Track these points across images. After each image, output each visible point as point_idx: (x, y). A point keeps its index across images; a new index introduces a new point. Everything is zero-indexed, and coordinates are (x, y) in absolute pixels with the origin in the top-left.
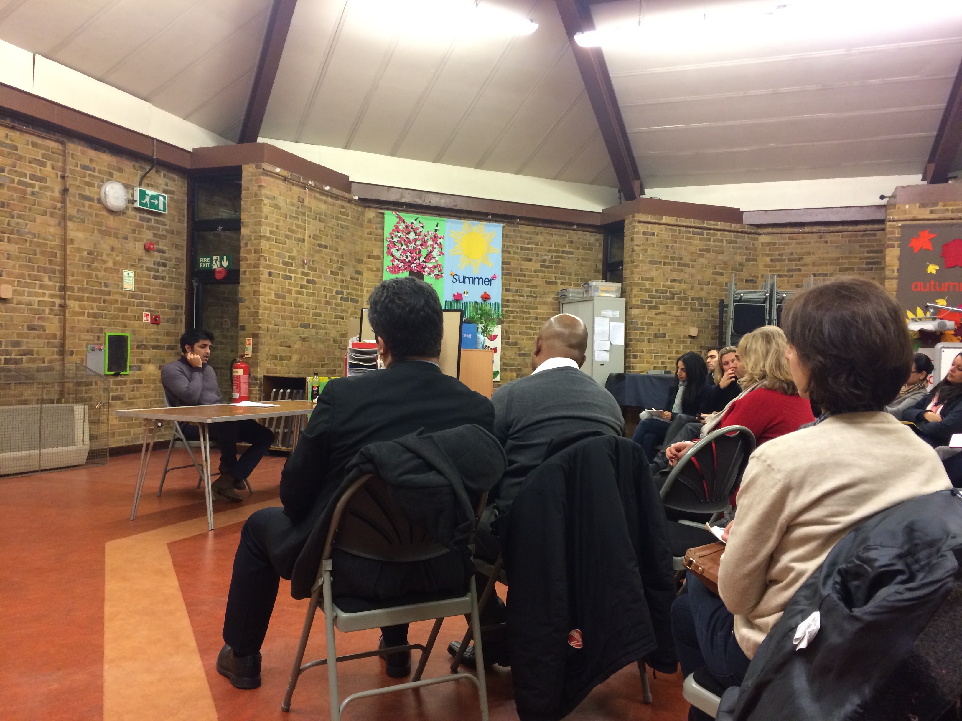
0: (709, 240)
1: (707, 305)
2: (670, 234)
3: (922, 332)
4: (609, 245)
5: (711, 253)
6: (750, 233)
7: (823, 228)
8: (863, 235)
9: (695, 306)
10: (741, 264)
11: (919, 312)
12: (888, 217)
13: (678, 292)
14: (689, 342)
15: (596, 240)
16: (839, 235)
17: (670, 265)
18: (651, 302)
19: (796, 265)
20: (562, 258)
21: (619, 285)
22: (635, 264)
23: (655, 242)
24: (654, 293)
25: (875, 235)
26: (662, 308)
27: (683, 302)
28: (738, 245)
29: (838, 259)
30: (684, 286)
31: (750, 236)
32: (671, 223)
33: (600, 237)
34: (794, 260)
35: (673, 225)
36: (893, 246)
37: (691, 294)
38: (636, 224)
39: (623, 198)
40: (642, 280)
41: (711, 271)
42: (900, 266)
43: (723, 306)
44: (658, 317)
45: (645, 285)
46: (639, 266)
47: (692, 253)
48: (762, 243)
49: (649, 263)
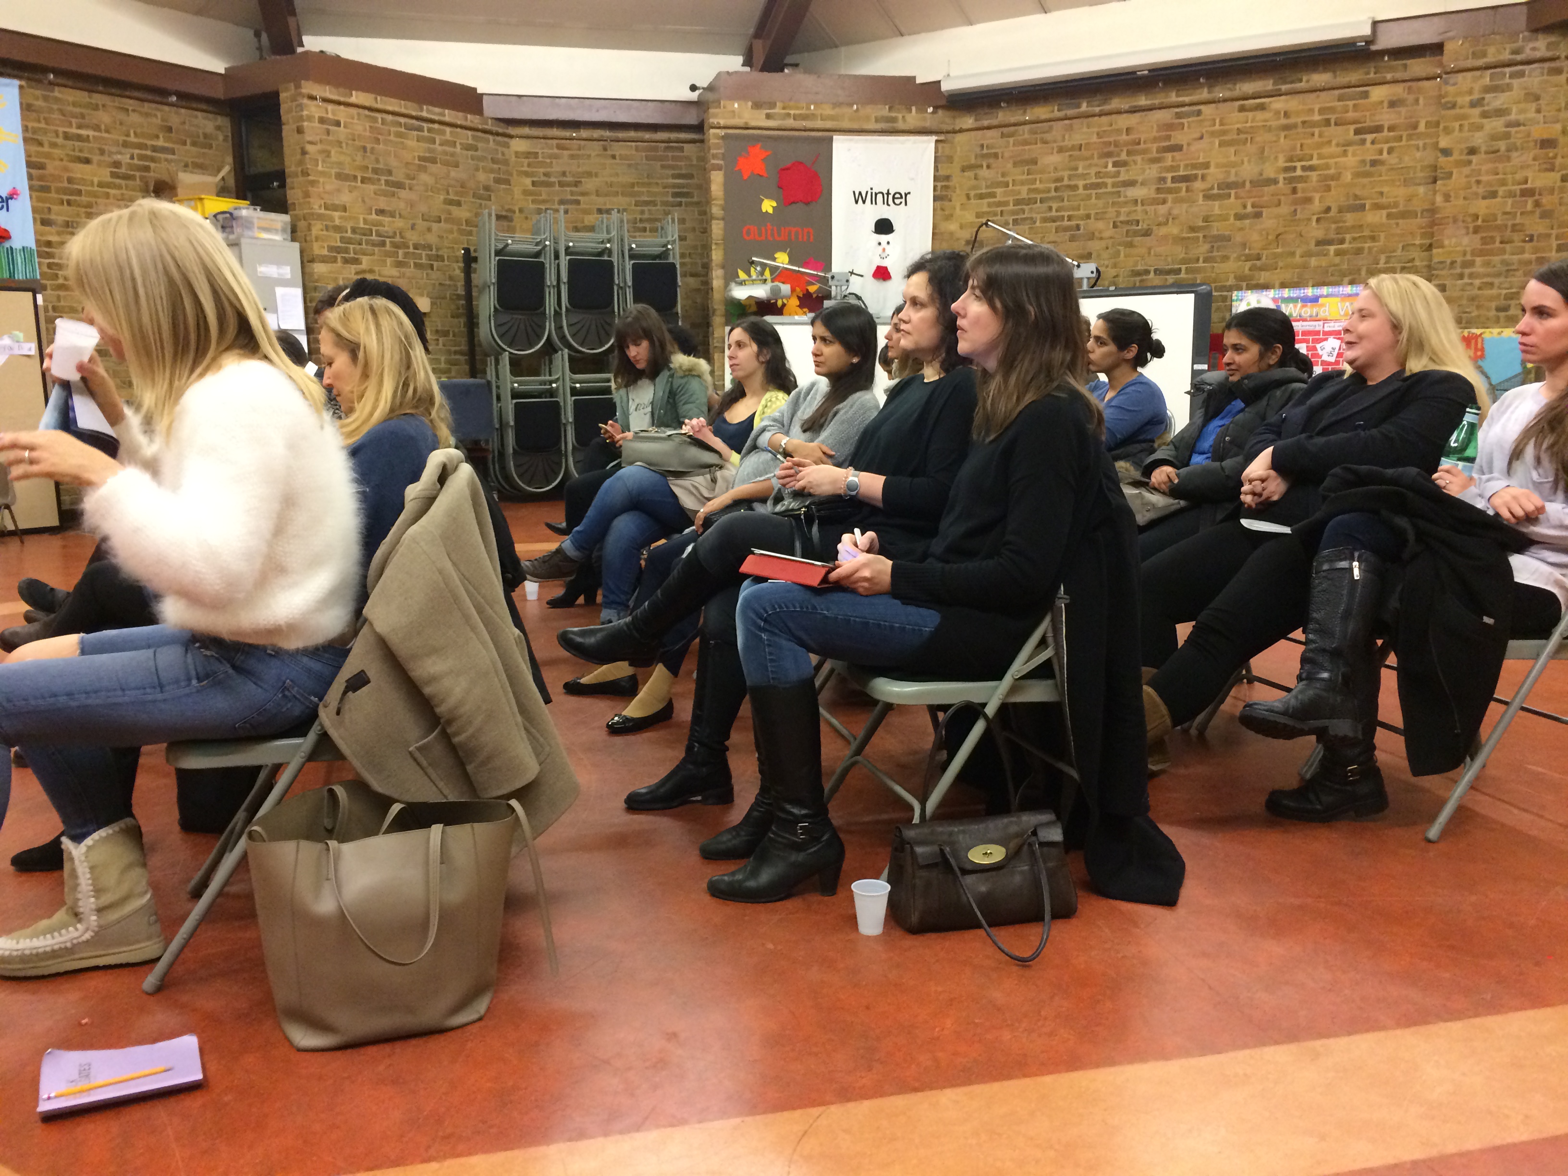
0: (433, 141)
1: (439, 258)
2: (367, 125)
4: (244, 137)
5: (439, 165)
6: (497, 134)
7: (607, 134)
8: (667, 148)
9: (421, 259)
10: (487, 188)
12: (711, 120)
13: (391, 234)
15: (218, 128)
16: (631, 146)
17: (373, 184)
18: (347, 251)
19: (572, 193)
20: (153, 159)
21: (286, 218)
22: (311, 178)
23: (342, 138)
24: (349, 234)
25: (681, 149)
26: (365, 262)
27: (401, 252)
28: (479, 153)
29: (633, 185)
30: (399, 223)
31: (496, 138)
32: (367, 104)
33: (223, 122)
34: (568, 185)
35: (370, 109)
36: (718, 168)
37: (413, 237)
38: (306, 101)
39: (266, 49)
40: (326, 208)
41: (442, 197)
42: (726, 199)
43: (469, 260)
45: (332, 219)
46: (318, 182)
47: (407, 163)
48: (516, 153)
49: (336, 178)
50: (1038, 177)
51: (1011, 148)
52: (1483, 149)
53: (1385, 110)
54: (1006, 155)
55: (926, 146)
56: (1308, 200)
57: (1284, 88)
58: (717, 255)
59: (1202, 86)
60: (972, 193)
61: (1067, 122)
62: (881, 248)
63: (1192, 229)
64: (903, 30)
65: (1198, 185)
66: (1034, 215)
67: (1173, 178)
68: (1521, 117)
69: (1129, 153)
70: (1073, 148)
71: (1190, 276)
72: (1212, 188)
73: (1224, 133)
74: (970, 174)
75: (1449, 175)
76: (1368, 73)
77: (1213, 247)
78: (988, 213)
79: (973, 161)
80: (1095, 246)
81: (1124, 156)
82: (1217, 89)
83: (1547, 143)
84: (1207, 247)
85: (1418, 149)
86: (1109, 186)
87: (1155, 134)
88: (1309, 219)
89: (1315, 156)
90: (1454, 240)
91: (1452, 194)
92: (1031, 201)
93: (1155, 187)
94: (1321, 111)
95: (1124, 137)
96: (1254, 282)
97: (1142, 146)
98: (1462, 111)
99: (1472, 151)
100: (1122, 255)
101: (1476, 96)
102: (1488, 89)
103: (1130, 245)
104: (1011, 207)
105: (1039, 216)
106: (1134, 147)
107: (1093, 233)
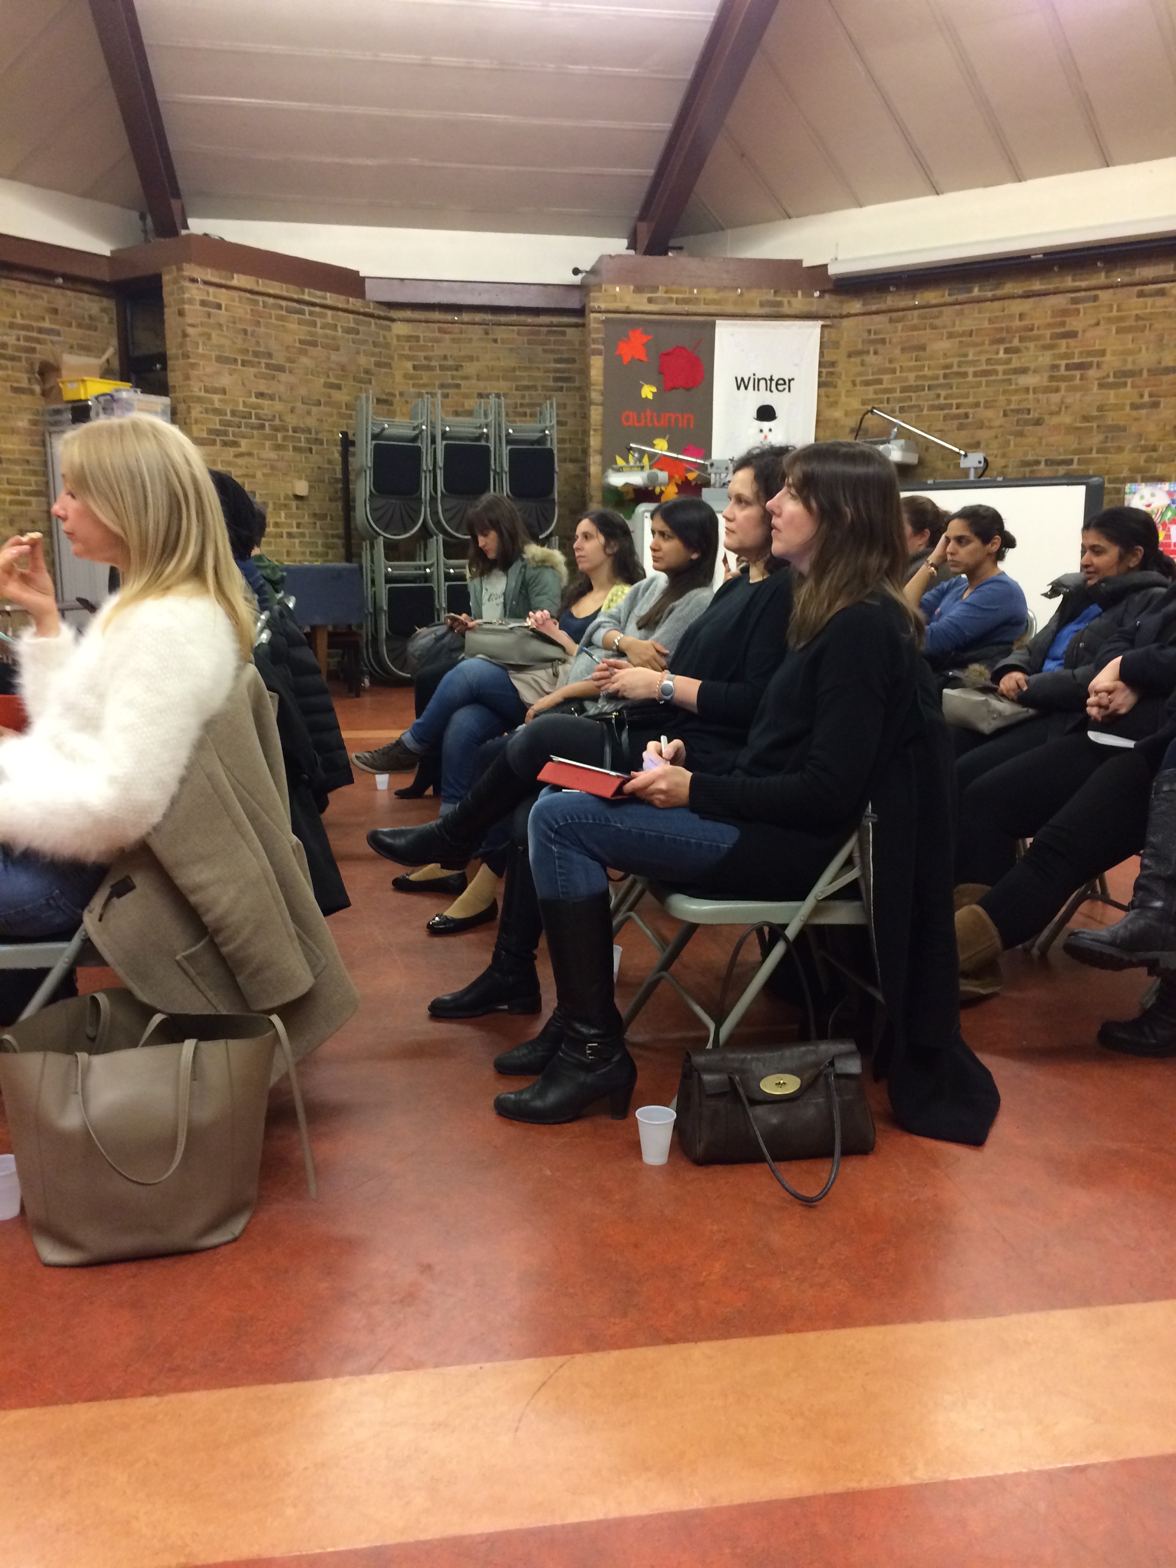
0: (314, 324)
1: (319, 441)
2: (248, 308)
4: (130, 321)
5: (319, 348)
6: (379, 317)
7: (489, 317)
9: (300, 442)
10: (367, 372)
12: (592, 304)
13: (270, 417)
14: (294, 507)
15: (103, 310)
16: (513, 330)
17: (253, 366)
18: (226, 433)
20: (38, 341)
21: (166, 400)
22: (192, 361)
23: (223, 321)
24: (228, 417)
25: (564, 334)
26: (244, 445)
28: (361, 336)
29: (514, 370)
30: (278, 406)
31: (378, 321)
32: (249, 287)
33: (109, 304)
34: (449, 368)
35: (251, 292)
36: (597, 353)
37: (292, 421)
38: (187, 284)
39: (151, 231)
40: (206, 391)
41: (322, 381)
43: (347, 443)
44: (240, 461)
45: (212, 402)
46: (198, 364)
47: (288, 347)
48: (398, 336)
49: (217, 361)
50: (927, 363)
51: (899, 334)
54: (894, 340)
55: (812, 331)
58: (595, 441)
59: (1098, 270)
60: (858, 380)
61: (958, 307)
62: (762, 435)
63: (1086, 418)
64: (791, 212)
65: (1092, 373)
66: (921, 403)
67: (1067, 365)
69: (1021, 339)
70: (963, 334)
71: (1082, 467)
72: (1108, 376)
73: (1121, 319)
74: (858, 360)
77: (1107, 437)
78: (874, 400)
79: (860, 347)
80: (983, 435)
81: (1016, 342)
82: (1115, 273)
84: (1101, 437)
86: (1000, 374)
87: (1049, 320)
92: (918, 389)
93: (1046, 375)
95: (1017, 323)
96: (1149, 475)
97: (1035, 332)
100: (1012, 443)
103: (1021, 434)
104: (898, 394)
105: (926, 404)
106: (1027, 333)
107: (982, 422)
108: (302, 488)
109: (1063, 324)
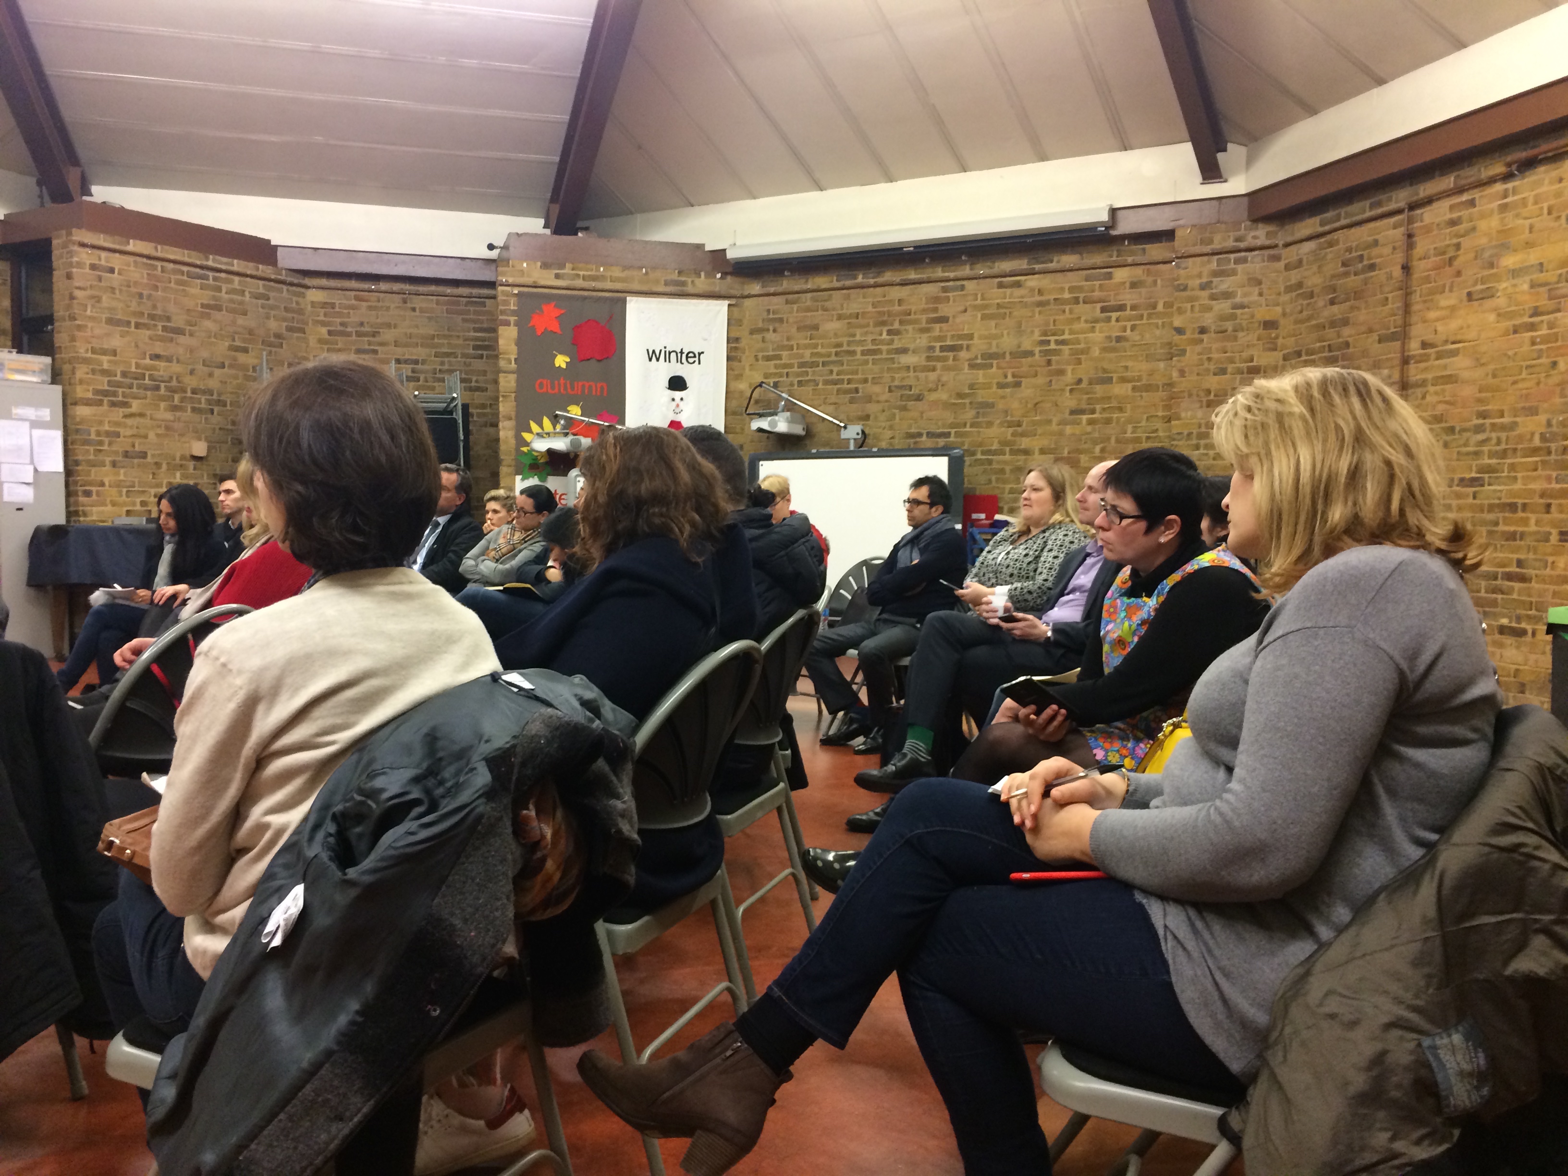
0: (219, 289)
1: (221, 403)
2: (145, 272)
3: (550, 452)
4: (23, 280)
5: (224, 312)
6: (292, 284)
7: (407, 287)
8: (467, 303)
9: (200, 403)
10: (278, 336)
11: (546, 422)
12: (500, 278)
13: (166, 379)
14: (192, 467)
16: (432, 300)
17: (148, 329)
18: (115, 394)
19: (370, 344)
21: (48, 360)
22: (77, 322)
23: (115, 284)
24: (119, 378)
25: (484, 305)
26: (136, 406)
27: (177, 397)
28: (271, 302)
29: (433, 337)
30: (176, 368)
31: (291, 288)
32: (146, 252)
33: (4, 266)
34: (366, 335)
35: (149, 257)
36: (507, 323)
37: (191, 382)
38: (76, 248)
39: (47, 198)
40: (93, 352)
41: (227, 344)
42: (519, 353)
44: (129, 421)
45: (100, 363)
46: (86, 326)
47: (188, 311)
48: (312, 302)
49: (107, 323)
50: (820, 341)
51: (795, 314)
52: (1213, 328)
53: (1127, 290)
54: (791, 320)
55: (719, 309)
56: (1061, 372)
57: (1037, 267)
58: (506, 407)
59: (964, 263)
60: (760, 355)
61: (845, 291)
62: (674, 404)
63: (960, 395)
64: (692, 201)
65: (963, 354)
66: (817, 378)
67: (941, 347)
68: (1246, 300)
69: (901, 323)
70: (850, 316)
71: (959, 440)
72: (976, 358)
73: (985, 307)
74: (758, 337)
75: (1183, 352)
76: (1111, 256)
77: (978, 413)
78: (775, 374)
79: (760, 325)
80: (872, 408)
81: (896, 325)
82: (979, 266)
83: (1270, 325)
84: (972, 413)
85: (1157, 327)
86: (884, 353)
87: (924, 306)
88: (1063, 390)
89: (1067, 332)
90: (1189, 413)
91: (1186, 369)
92: (813, 365)
93: (924, 355)
94: (1072, 289)
95: (897, 308)
97: (912, 317)
98: (1193, 293)
99: (1203, 331)
100: (897, 417)
101: (1204, 280)
102: (1216, 274)
103: (904, 408)
104: (796, 369)
105: (821, 379)
106: (906, 317)
107: (871, 397)
108: (200, 448)
109: (936, 310)
